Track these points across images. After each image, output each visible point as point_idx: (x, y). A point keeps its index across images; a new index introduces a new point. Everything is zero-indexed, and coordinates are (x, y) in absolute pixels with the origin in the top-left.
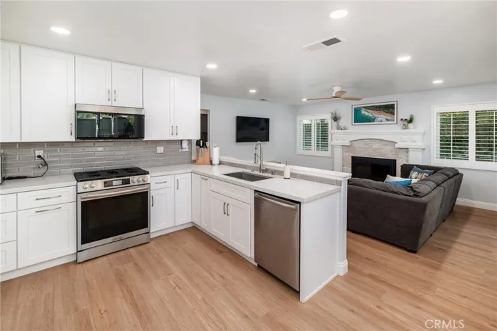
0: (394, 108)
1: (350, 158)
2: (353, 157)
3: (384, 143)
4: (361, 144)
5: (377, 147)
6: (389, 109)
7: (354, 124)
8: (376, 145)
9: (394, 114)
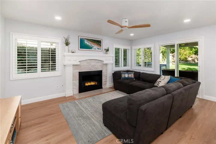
0: (101, 43)
1: (78, 73)
2: (79, 72)
3: (97, 61)
4: (85, 63)
5: (94, 64)
6: (98, 42)
7: (80, 49)
8: (93, 63)
9: (101, 46)
